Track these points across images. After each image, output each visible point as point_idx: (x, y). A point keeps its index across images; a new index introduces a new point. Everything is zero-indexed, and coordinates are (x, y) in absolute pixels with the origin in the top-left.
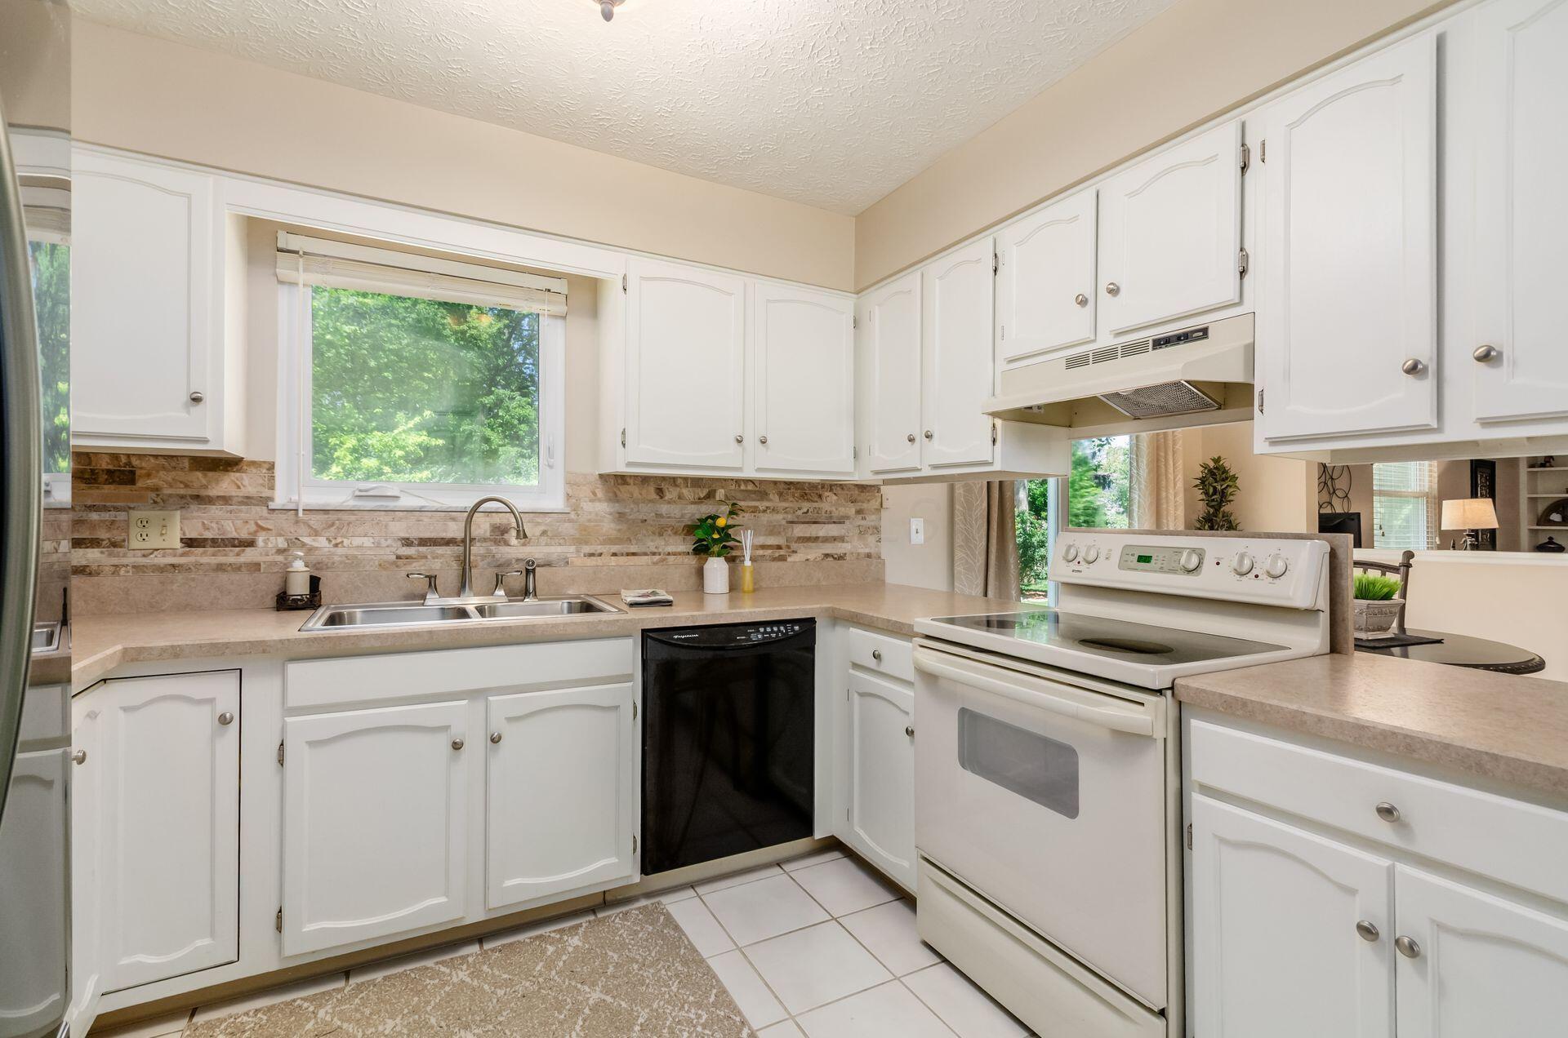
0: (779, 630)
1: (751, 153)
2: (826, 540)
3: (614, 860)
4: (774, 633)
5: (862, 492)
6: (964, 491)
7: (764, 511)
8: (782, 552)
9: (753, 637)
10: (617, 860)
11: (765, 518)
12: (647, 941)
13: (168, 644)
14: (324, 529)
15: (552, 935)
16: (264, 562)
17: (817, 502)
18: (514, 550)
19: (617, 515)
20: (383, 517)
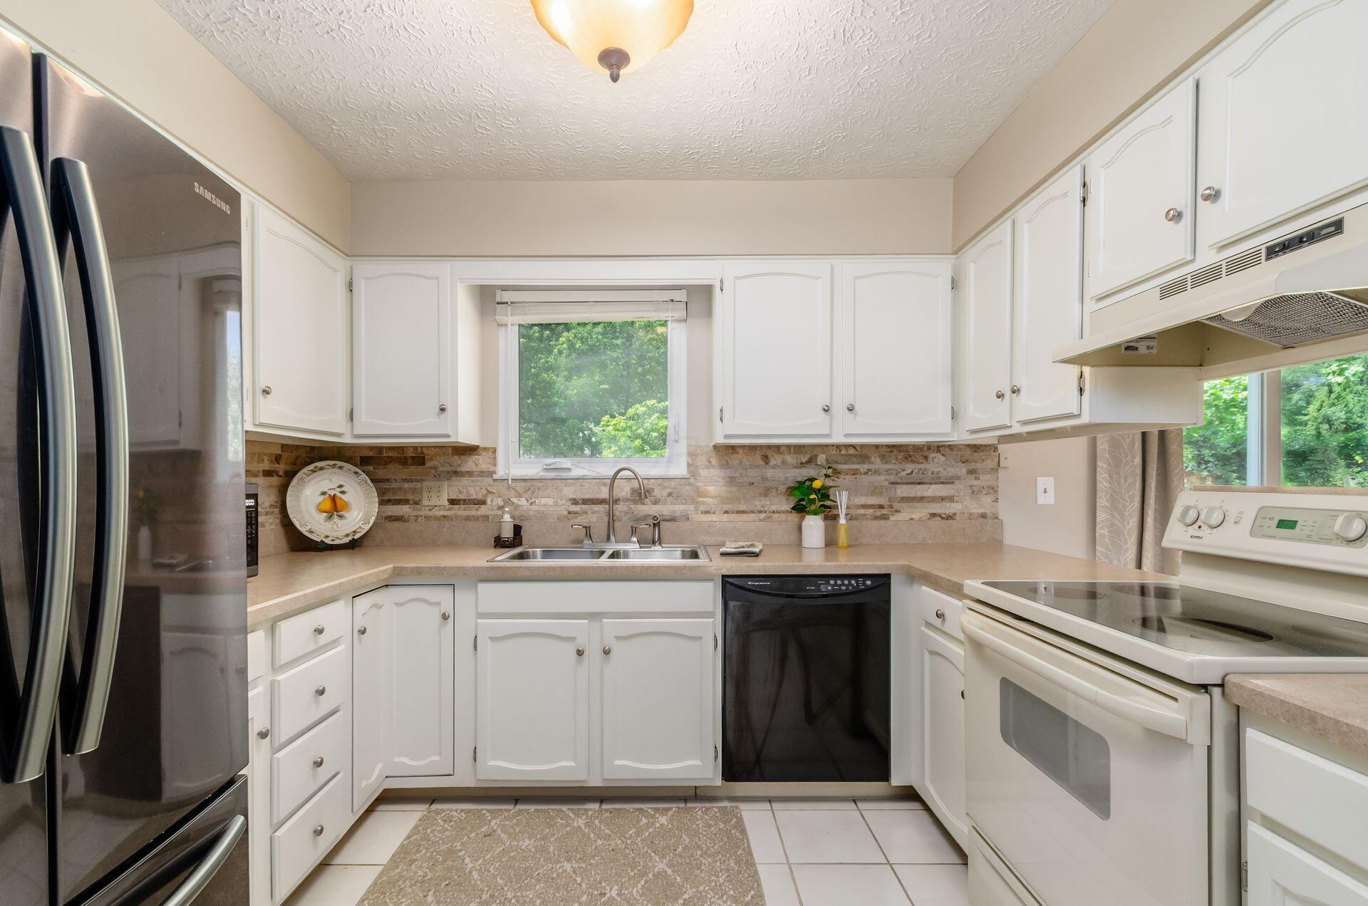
0: (850, 584)
1: (825, 146)
2: (933, 500)
3: (698, 763)
4: (844, 586)
5: (975, 451)
6: (1109, 447)
7: (866, 473)
8: (884, 511)
9: (822, 587)
10: (701, 764)
11: (866, 479)
12: (715, 835)
13: (415, 565)
14: (524, 492)
15: (649, 810)
16: (491, 515)
17: (922, 463)
18: (648, 509)
19: (728, 479)
20: (559, 483)
